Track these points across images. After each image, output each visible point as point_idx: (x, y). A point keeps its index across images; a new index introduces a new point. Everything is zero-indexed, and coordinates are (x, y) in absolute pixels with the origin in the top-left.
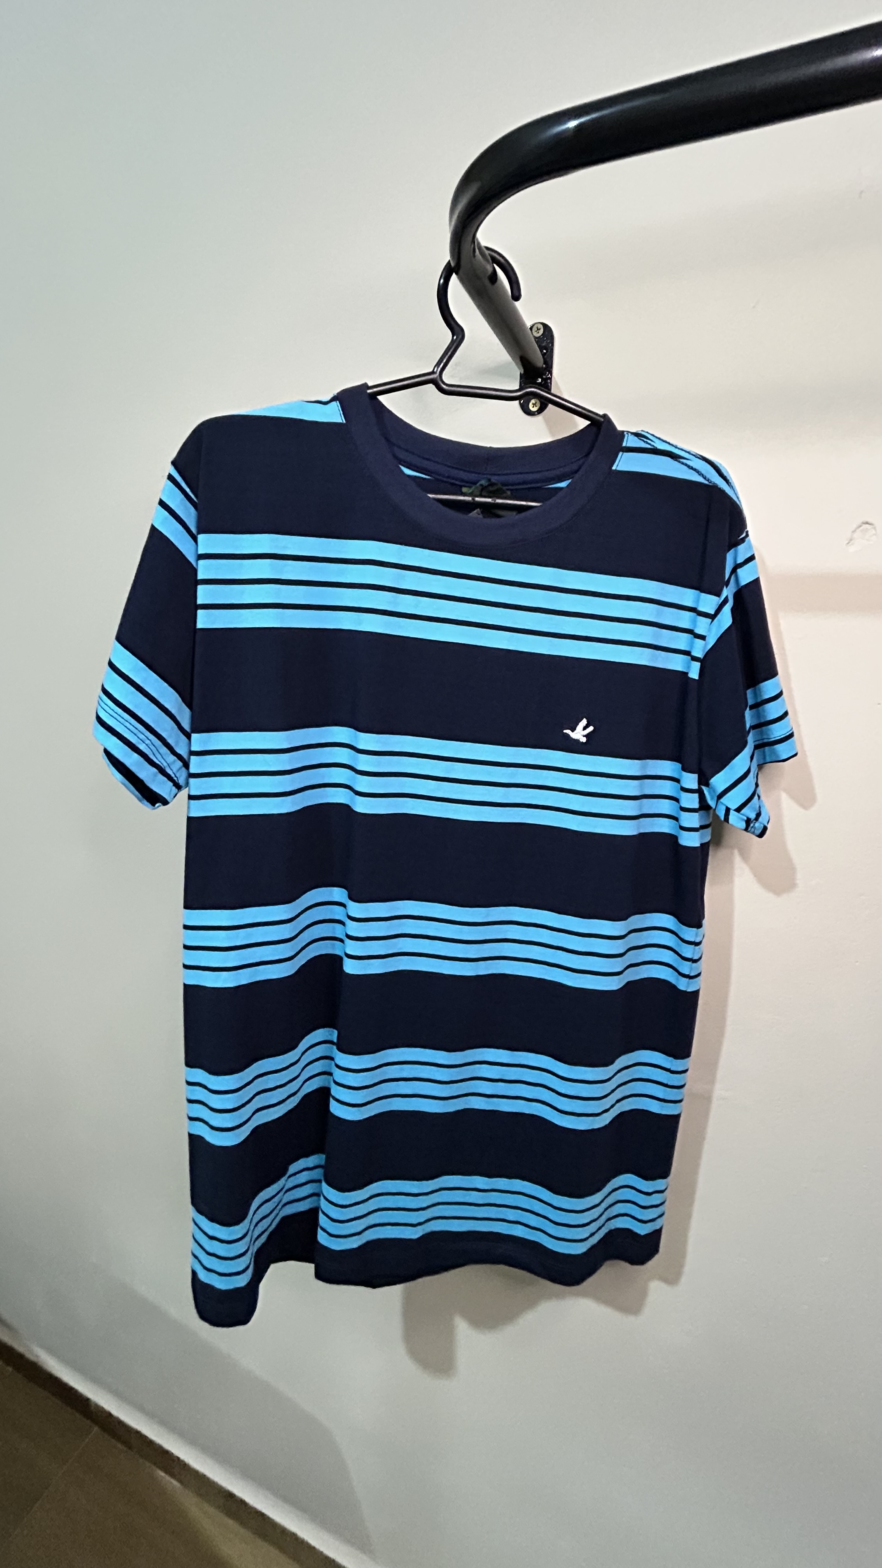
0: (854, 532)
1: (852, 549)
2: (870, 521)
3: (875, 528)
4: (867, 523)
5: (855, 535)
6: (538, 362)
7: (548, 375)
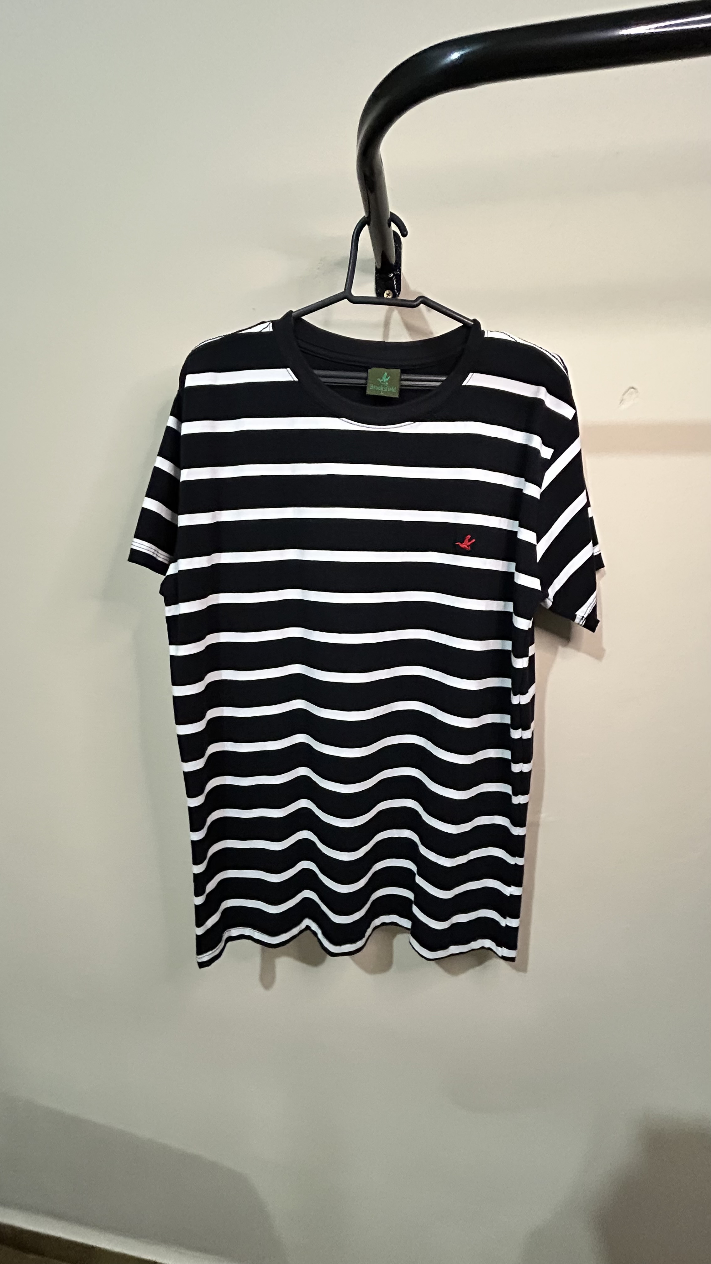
0: (624, 394)
1: (624, 407)
2: (635, 386)
3: (637, 392)
4: (633, 388)
5: (625, 397)
6: (393, 260)
7: (398, 272)
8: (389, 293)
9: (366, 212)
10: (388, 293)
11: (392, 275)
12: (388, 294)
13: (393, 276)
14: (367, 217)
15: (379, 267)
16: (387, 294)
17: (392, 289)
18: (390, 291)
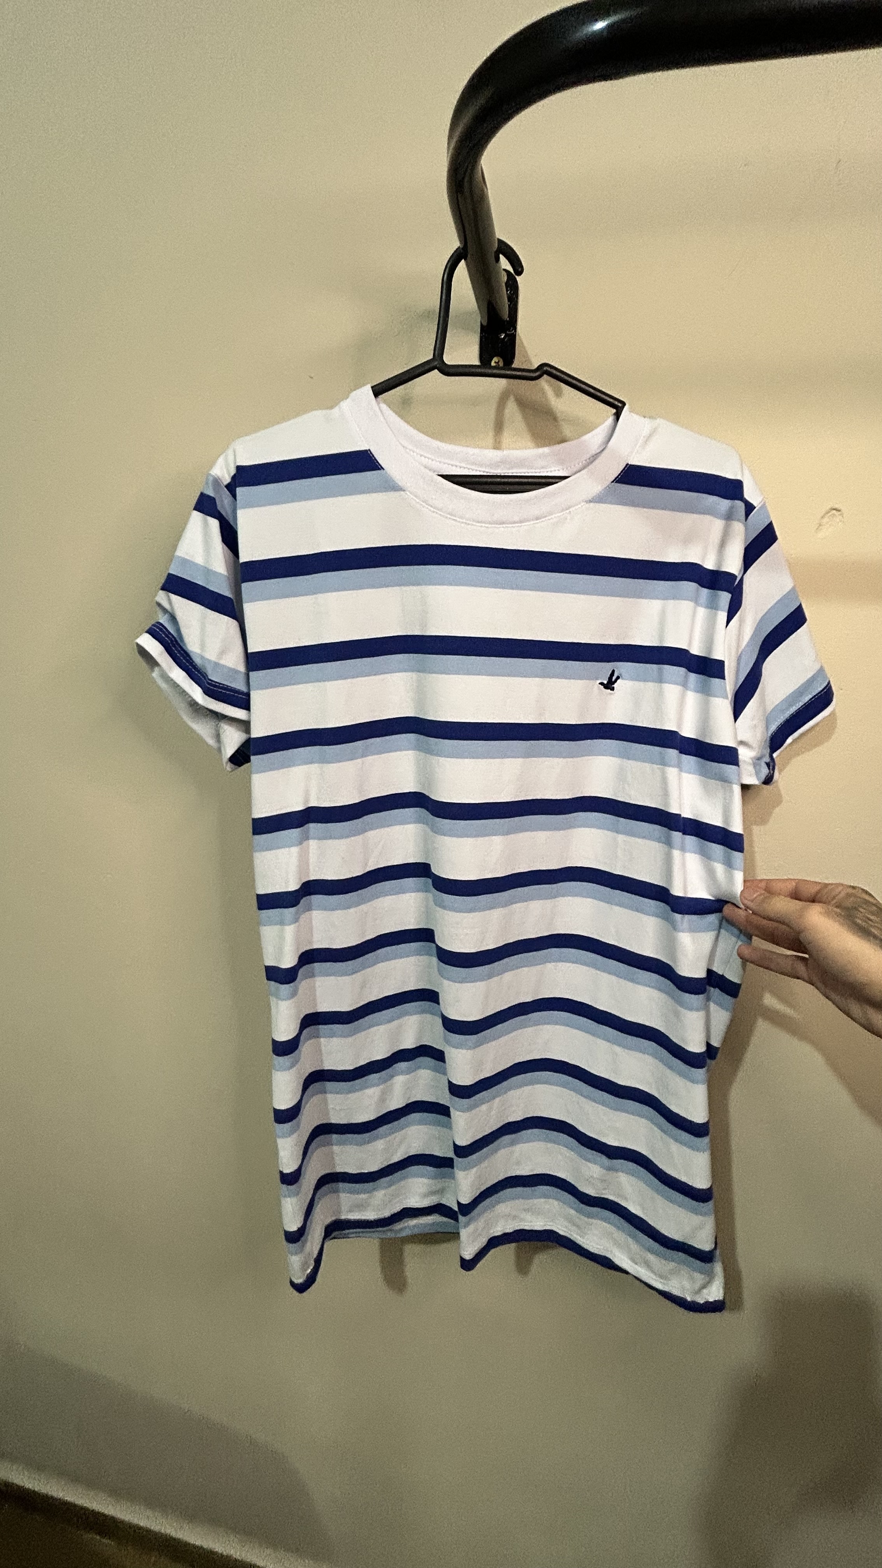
0: (822, 518)
1: (821, 535)
2: (838, 506)
3: (842, 515)
4: (835, 509)
5: (826, 520)
6: (505, 315)
7: (512, 331)
8: (499, 361)
9: (461, 243)
11: (503, 335)
12: (497, 363)
13: (505, 337)
15: (485, 324)
17: (503, 355)
18: (499, 358)
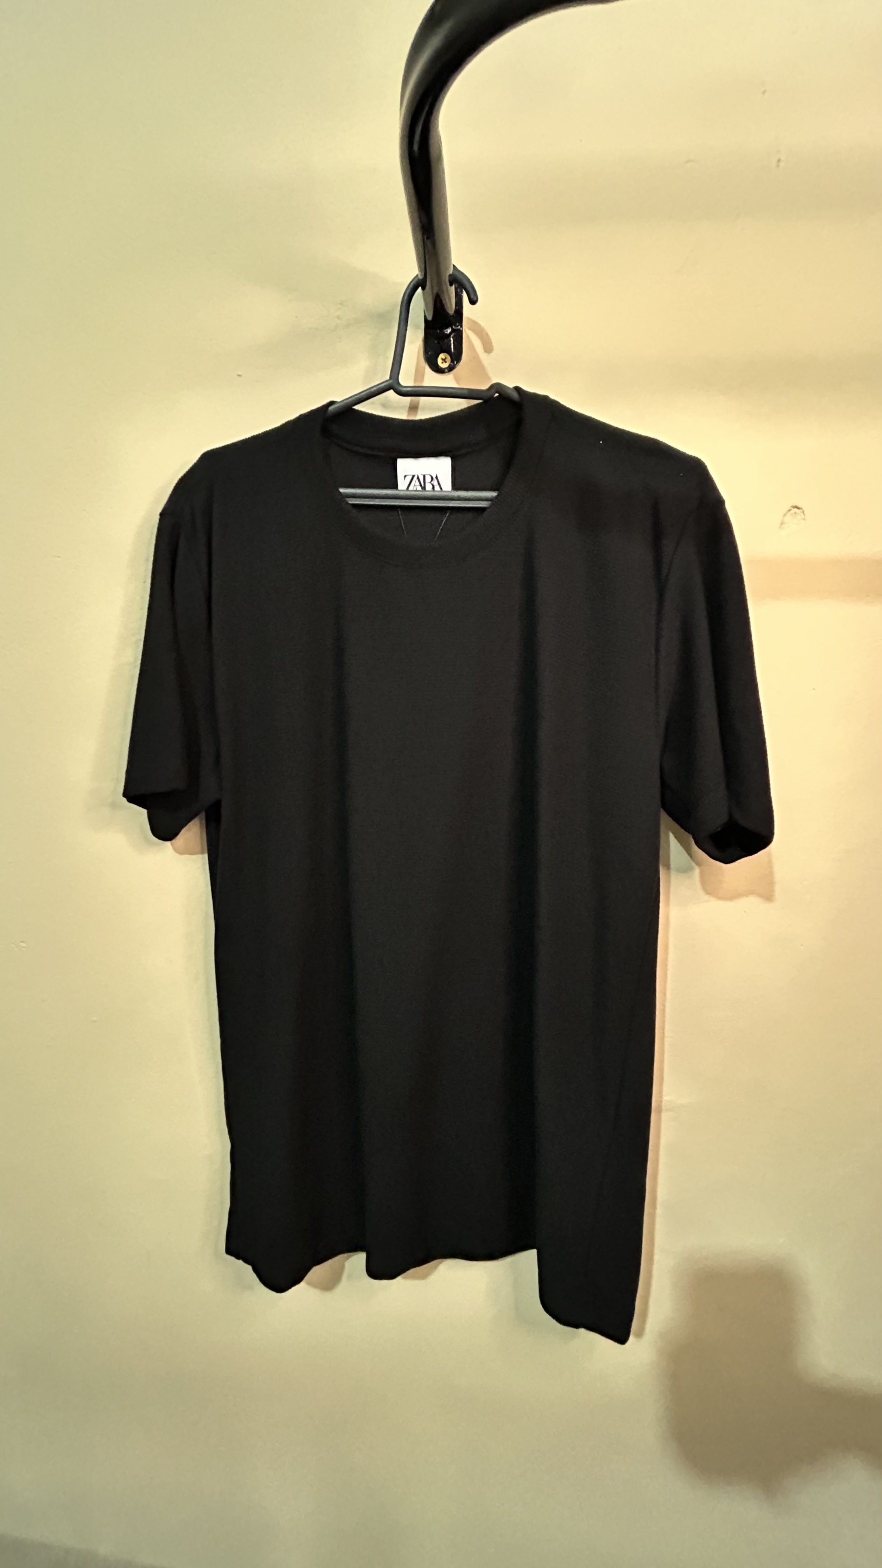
2: (799, 505)
3: (803, 512)
5: (788, 518)
6: (451, 308)
7: (458, 326)
8: (446, 358)
10: (444, 358)
11: (449, 330)
12: (444, 360)
13: (451, 333)
14: (422, 279)
15: (430, 318)
16: (442, 359)
17: (448, 351)
18: (445, 354)
